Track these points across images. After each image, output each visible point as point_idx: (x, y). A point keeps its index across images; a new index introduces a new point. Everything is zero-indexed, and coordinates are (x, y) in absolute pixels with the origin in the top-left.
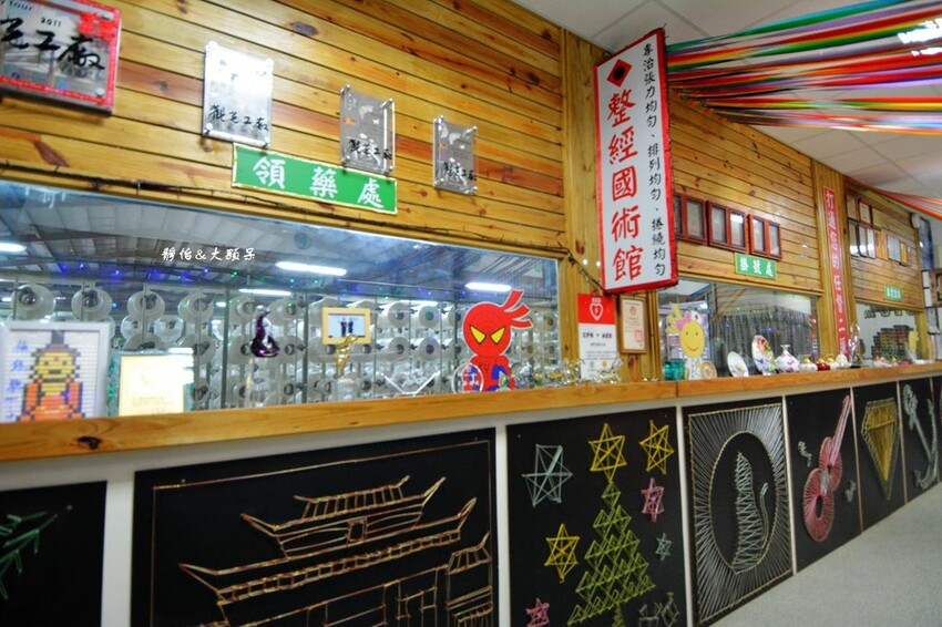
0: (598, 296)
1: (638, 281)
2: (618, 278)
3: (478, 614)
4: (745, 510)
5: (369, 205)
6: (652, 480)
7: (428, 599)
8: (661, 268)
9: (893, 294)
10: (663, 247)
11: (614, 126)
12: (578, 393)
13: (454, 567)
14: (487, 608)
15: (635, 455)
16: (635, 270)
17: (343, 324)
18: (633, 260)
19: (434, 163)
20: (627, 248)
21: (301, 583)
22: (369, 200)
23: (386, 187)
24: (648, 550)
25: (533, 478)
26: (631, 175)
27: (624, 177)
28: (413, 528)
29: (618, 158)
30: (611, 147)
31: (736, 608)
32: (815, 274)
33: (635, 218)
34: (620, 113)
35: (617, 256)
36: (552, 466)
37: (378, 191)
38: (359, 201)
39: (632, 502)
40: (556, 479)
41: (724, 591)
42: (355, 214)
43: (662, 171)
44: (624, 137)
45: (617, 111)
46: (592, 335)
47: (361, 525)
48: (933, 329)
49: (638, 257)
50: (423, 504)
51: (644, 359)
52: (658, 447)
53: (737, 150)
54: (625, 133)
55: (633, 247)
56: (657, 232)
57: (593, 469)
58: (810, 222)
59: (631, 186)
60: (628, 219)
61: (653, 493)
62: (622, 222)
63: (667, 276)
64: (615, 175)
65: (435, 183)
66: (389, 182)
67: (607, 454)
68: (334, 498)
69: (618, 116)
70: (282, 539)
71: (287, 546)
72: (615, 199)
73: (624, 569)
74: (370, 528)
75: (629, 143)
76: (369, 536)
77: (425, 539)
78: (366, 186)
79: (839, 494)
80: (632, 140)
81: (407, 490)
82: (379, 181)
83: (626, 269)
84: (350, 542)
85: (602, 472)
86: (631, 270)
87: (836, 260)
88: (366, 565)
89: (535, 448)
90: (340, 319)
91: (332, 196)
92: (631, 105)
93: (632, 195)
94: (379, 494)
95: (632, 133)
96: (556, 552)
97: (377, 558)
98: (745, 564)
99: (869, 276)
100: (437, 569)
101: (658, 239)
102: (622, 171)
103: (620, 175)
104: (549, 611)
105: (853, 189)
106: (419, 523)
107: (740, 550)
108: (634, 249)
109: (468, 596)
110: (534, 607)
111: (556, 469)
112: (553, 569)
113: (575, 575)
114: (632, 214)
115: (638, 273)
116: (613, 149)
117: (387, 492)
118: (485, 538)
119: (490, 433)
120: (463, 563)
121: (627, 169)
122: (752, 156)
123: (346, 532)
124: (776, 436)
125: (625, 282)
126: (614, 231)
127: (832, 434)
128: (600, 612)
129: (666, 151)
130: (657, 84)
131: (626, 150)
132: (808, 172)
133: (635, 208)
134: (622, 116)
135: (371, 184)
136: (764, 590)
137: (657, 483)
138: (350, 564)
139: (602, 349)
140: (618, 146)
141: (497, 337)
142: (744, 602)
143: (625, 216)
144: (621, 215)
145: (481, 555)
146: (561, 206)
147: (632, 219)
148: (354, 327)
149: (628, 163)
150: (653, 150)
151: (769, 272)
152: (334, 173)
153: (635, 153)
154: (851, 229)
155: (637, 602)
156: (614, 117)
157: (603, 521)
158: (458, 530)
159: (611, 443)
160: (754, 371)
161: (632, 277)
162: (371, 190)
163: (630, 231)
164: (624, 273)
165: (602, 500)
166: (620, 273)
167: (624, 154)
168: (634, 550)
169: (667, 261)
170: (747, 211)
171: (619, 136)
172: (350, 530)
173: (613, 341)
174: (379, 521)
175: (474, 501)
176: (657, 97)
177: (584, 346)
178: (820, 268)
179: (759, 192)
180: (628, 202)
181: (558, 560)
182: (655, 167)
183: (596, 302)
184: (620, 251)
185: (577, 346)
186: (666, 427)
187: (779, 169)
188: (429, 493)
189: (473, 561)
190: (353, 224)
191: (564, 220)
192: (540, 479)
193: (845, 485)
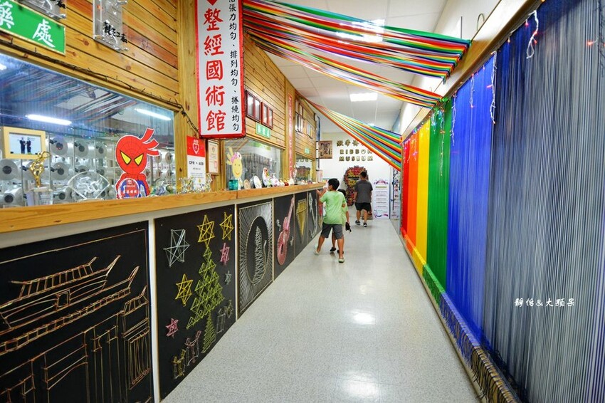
0: (196, 139)
1: (222, 132)
2: (209, 129)
3: (141, 336)
4: (258, 253)
5: (42, 42)
6: (225, 244)
7: (112, 334)
8: (237, 127)
9: (307, 151)
10: (238, 114)
11: (208, 30)
12: (195, 198)
13: (127, 311)
14: (145, 331)
15: (218, 231)
16: (221, 125)
17: (22, 142)
18: (219, 119)
19: (94, 20)
20: (216, 111)
21: (25, 344)
22: (42, 38)
23: (56, 29)
24: (222, 281)
25: (169, 250)
26: (219, 66)
27: (214, 66)
28: (101, 291)
29: (210, 52)
30: (205, 43)
31: (254, 301)
32: (283, 138)
33: (222, 94)
34: (213, 23)
35: (209, 115)
36: (180, 242)
37: (50, 32)
38: (34, 37)
39: (216, 256)
40: (182, 249)
41: (249, 294)
42: (32, 48)
43: (238, 69)
44: (215, 40)
45: (211, 21)
46: (194, 163)
47: (66, 295)
48: (317, 169)
49: (223, 118)
50: (107, 275)
51: (218, 178)
52: (227, 226)
53: (259, 64)
54: (215, 37)
55: (220, 111)
56: (234, 105)
57: (199, 241)
58: (283, 111)
59: (219, 72)
60: (217, 93)
61: (225, 250)
62: (212, 94)
63: (240, 131)
64: (208, 63)
65: (94, 36)
66: (59, 26)
67: (205, 231)
68: (43, 279)
69: (211, 25)
70: (4, 315)
71: (9, 320)
72: (208, 79)
73: (213, 292)
74: (72, 296)
75: (219, 45)
76: (72, 301)
77: (109, 297)
78: (40, 25)
79: (288, 243)
80: (220, 43)
81: (96, 266)
82: (50, 24)
83: (215, 123)
84: (58, 308)
85: (204, 242)
86: (218, 125)
87: (290, 132)
88: (71, 321)
89: (170, 232)
90: (20, 138)
91: (9, 27)
92: (220, 21)
93: (220, 79)
94: (76, 272)
95: (221, 39)
96: (182, 290)
97: (79, 315)
98: (258, 280)
99: (300, 142)
100: (117, 314)
101: (235, 109)
102: (214, 62)
103: (212, 64)
104: (178, 324)
105: (298, 97)
106: (105, 287)
107: (256, 273)
108: (220, 112)
109: (135, 327)
110: (170, 323)
111: (182, 244)
112: (180, 300)
113: (190, 301)
114: (219, 91)
115: (223, 128)
116: (207, 46)
117: (82, 270)
118: (144, 290)
119: (145, 224)
120: (132, 307)
121: (217, 61)
122: (264, 69)
123: (56, 301)
124: (270, 218)
125: (214, 132)
126: (207, 99)
127: (287, 216)
128: (202, 317)
129: (241, 58)
130: (237, 13)
131: (216, 48)
132: (283, 84)
133: (221, 87)
134: (214, 25)
135: (44, 25)
136: (264, 290)
137: (227, 245)
138: (59, 323)
139: (199, 171)
140: (211, 44)
141: (138, 160)
142: (257, 297)
143: (215, 91)
144: (212, 90)
145: (142, 300)
146: (177, 75)
147: (219, 94)
148: (31, 146)
149: (217, 57)
150: (233, 54)
151: (268, 135)
152: (11, 6)
153: (222, 53)
154: (296, 117)
155: (217, 308)
156: (208, 24)
157: (203, 269)
158: (129, 288)
159: (208, 226)
160: (264, 186)
161: (219, 129)
162: (44, 29)
163: (218, 101)
164: (214, 127)
165: (203, 258)
166: (211, 126)
167: (215, 51)
168: (217, 281)
169: (240, 123)
170: (261, 100)
171: (211, 38)
172: (58, 299)
173: (204, 167)
174: (78, 290)
175: (137, 268)
176: (237, 21)
177: (190, 169)
178: (285, 136)
179: (266, 91)
180: (216, 83)
181: (182, 295)
182: (235, 65)
183: (196, 142)
184: (211, 112)
185: (186, 169)
186: (231, 215)
187: (273, 79)
188: (111, 267)
189: (137, 305)
190: (30, 57)
191: (178, 86)
192: (173, 250)
193: (290, 238)
